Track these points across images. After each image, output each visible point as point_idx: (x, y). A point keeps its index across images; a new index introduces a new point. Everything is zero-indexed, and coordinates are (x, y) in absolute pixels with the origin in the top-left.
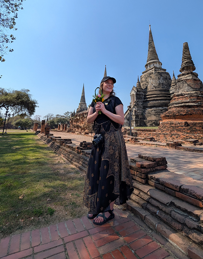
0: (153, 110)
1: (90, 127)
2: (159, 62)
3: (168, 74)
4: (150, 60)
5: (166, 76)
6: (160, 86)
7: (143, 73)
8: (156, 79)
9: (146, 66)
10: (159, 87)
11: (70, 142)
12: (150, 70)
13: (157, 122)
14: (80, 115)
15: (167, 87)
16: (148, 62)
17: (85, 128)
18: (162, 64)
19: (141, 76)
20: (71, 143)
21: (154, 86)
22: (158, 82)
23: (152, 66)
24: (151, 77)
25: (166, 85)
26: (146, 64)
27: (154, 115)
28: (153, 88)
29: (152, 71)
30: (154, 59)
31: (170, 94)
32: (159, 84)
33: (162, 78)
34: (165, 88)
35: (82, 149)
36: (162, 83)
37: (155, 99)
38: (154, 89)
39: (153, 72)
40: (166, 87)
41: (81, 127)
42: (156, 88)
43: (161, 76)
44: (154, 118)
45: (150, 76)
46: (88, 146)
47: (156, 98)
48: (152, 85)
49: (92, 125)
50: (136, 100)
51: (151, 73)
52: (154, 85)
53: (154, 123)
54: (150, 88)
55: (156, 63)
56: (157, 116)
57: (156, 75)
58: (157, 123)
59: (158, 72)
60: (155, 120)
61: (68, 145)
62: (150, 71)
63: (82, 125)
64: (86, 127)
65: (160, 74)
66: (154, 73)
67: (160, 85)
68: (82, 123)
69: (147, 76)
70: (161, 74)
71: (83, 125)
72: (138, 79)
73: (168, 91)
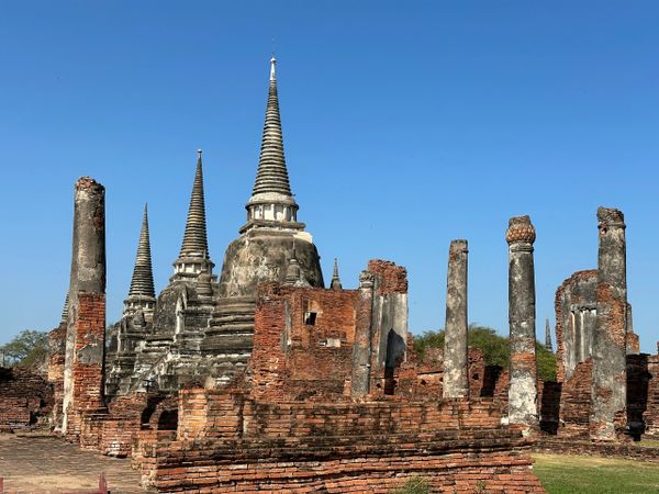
0: (216, 362)
6: (255, 287)
8: (249, 264)
10: (250, 290)
21: (239, 287)
22: (253, 274)
24: (238, 256)
26: (248, 203)
28: (236, 294)
32: (254, 281)
33: (266, 260)
36: (264, 278)
38: (239, 296)
43: (265, 253)
48: (236, 281)
50: (181, 331)
52: (240, 282)
57: (251, 252)
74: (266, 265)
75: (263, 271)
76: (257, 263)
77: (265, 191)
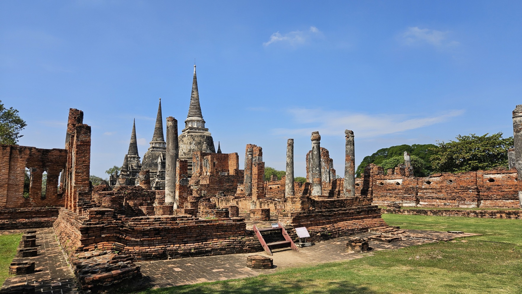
6: (190, 153)
8: (187, 144)
10: (188, 154)
18: (205, 123)
21: (184, 153)
22: (189, 148)
24: (183, 141)
28: (182, 155)
33: (194, 142)
36: (194, 149)
39: (185, 135)
42: (185, 156)
43: (194, 140)
48: (182, 151)
50: (161, 169)
52: (184, 151)
57: (188, 139)
59: (192, 135)
67: (190, 151)
70: (194, 138)
74: (194, 144)
75: (193, 147)
76: (191, 144)
77: (193, 116)
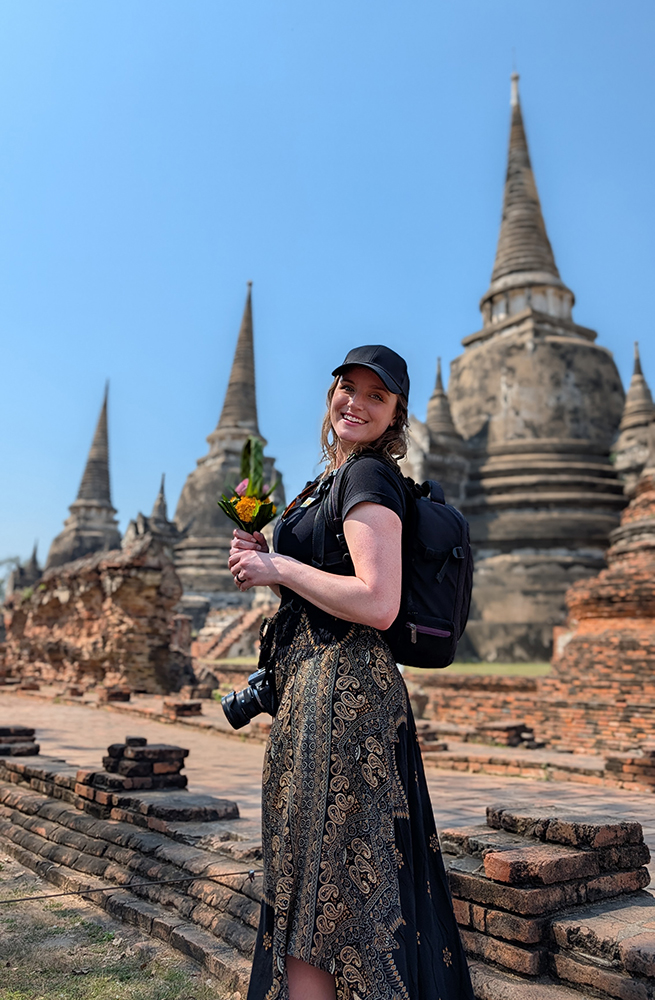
0: (515, 565)
1: (139, 659)
2: (561, 289)
3: (604, 357)
4: (511, 272)
5: (598, 373)
6: (560, 423)
7: (467, 345)
9: (485, 302)
10: (553, 431)
11: (29, 746)
12: (509, 326)
13: (539, 633)
14: (74, 578)
15: (598, 436)
16: (499, 285)
17: (103, 660)
18: (573, 301)
19: (456, 362)
20: (35, 752)
21: (529, 425)
22: (552, 402)
23: (520, 307)
24: (511, 370)
25: (593, 421)
26: (485, 293)
27: (526, 593)
28: (519, 436)
29: (522, 334)
30: (530, 270)
31: (614, 475)
32: (559, 414)
33: (573, 378)
34: (588, 437)
35: (118, 787)
36: (575, 411)
37: (533, 496)
38: (529, 440)
39: (524, 344)
40: (593, 431)
41: (75, 656)
42: (538, 437)
43: (569, 365)
44: (519, 611)
45: (511, 362)
46: (158, 768)
47: (537, 491)
48: (517, 413)
49: (148, 642)
51: (514, 346)
52: (526, 415)
53: (523, 641)
54: (505, 434)
55: (544, 294)
56: (541, 598)
57: (541, 361)
58: (539, 642)
59: (555, 346)
60: (530, 626)
61: (21, 762)
62: (507, 333)
63: (84, 643)
64: (111, 658)
65: (563, 357)
66: (530, 346)
67: (561, 418)
68: (84, 632)
69: (492, 360)
70: (569, 357)
71: (92, 640)
72: (439, 378)
73: (606, 455)
